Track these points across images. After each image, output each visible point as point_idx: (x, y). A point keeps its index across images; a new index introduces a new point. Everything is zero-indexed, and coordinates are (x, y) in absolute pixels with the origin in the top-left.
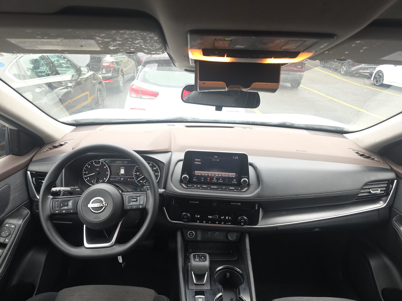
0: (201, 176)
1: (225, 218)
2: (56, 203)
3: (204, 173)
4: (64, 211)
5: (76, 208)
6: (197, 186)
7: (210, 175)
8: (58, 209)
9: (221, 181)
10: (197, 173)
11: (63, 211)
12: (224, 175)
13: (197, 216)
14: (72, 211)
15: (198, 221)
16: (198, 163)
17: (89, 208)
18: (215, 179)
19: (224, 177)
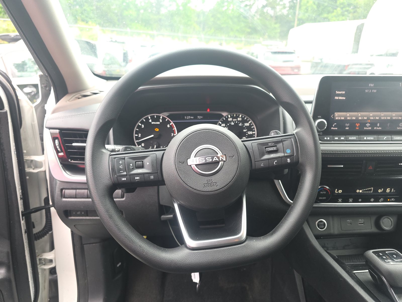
0: (346, 121)
1: (385, 191)
2: (121, 162)
3: (349, 115)
4: (138, 178)
5: (159, 171)
6: (339, 138)
7: (360, 118)
8: (125, 173)
9: (378, 127)
10: (339, 116)
11: (136, 178)
12: (384, 116)
13: (338, 191)
14: (152, 177)
15: (340, 200)
16: (340, 98)
17: (191, 165)
18: (368, 125)
19: (384, 120)
